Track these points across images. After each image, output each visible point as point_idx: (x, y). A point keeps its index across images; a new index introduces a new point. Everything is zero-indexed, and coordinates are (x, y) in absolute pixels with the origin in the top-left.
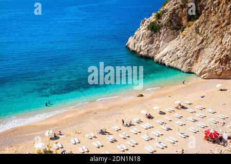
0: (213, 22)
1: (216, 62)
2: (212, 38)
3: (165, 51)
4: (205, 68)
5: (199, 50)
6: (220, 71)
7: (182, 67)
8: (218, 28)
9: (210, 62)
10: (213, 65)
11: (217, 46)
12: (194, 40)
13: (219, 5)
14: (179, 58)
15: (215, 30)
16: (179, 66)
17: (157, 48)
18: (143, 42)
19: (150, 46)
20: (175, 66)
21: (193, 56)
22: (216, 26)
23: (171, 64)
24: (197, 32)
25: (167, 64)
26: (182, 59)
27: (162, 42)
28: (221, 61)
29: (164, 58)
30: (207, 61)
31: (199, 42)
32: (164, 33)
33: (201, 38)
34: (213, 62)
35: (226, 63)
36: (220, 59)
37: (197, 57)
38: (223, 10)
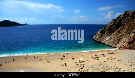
0: (125, 29)
1: (126, 43)
2: (125, 34)
3: (106, 40)
4: (122, 46)
5: (120, 39)
6: (128, 47)
7: (112, 45)
8: (128, 31)
9: (124, 43)
10: (125, 44)
11: (127, 38)
12: (117, 35)
13: (128, 22)
14: (111, 42)
15: (127, 31)
16: (111, 45)
18: (98, 37)
21: (117, 41)
22: (127, 30)
23: (108, 44)
24: (119, 33)
25: (106, 44)
26: (112, 43)
27: (105, 37)
28: (129, 43)
29: (106, 42)
30: (123, 43)
31: (119, 36)
32: (106, 33)
33: (121, 35)
34: (125, 43)
35: (131, 44)
36: (128, 42)
37: (119, 42)
38: (130, 24)
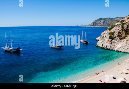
17: (115, 46)
18: (107, 43)
19: (111, 45)
20: (127, 52)
23: (125, 51)
25: (122, 51)
27: (116, 43)
32: (117, 39)
